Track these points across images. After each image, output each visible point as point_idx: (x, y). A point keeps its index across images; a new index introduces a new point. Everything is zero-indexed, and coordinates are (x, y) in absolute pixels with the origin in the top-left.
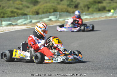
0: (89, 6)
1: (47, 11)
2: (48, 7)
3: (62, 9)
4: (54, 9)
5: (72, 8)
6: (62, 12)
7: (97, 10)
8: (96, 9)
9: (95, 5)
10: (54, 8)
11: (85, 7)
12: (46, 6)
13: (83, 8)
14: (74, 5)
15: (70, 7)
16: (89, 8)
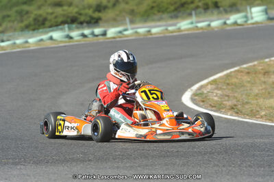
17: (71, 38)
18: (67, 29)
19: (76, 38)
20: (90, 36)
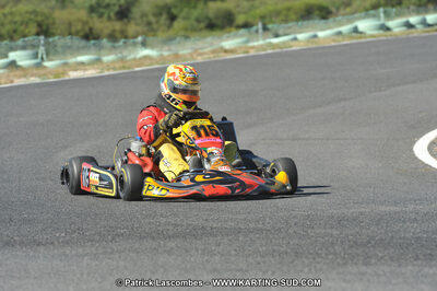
0: (174, 11)
1: (15, 31)
2: (17, 18)
3: (70, 24)
4: (40, 25)
5: (109, 18)
6: (70, 34)
7: (202, 25)
8: (198, 21)
9: (195, 7)
10: (39, 19)
11: (158, 15)
12: (11, 13)
13: (152, 19)
14: (116, 9)
15: (101, 16)
16: (173, 18)
17: (388, 29)
18: (382, 15)
19: (396, 30)
20: (418, 26)
